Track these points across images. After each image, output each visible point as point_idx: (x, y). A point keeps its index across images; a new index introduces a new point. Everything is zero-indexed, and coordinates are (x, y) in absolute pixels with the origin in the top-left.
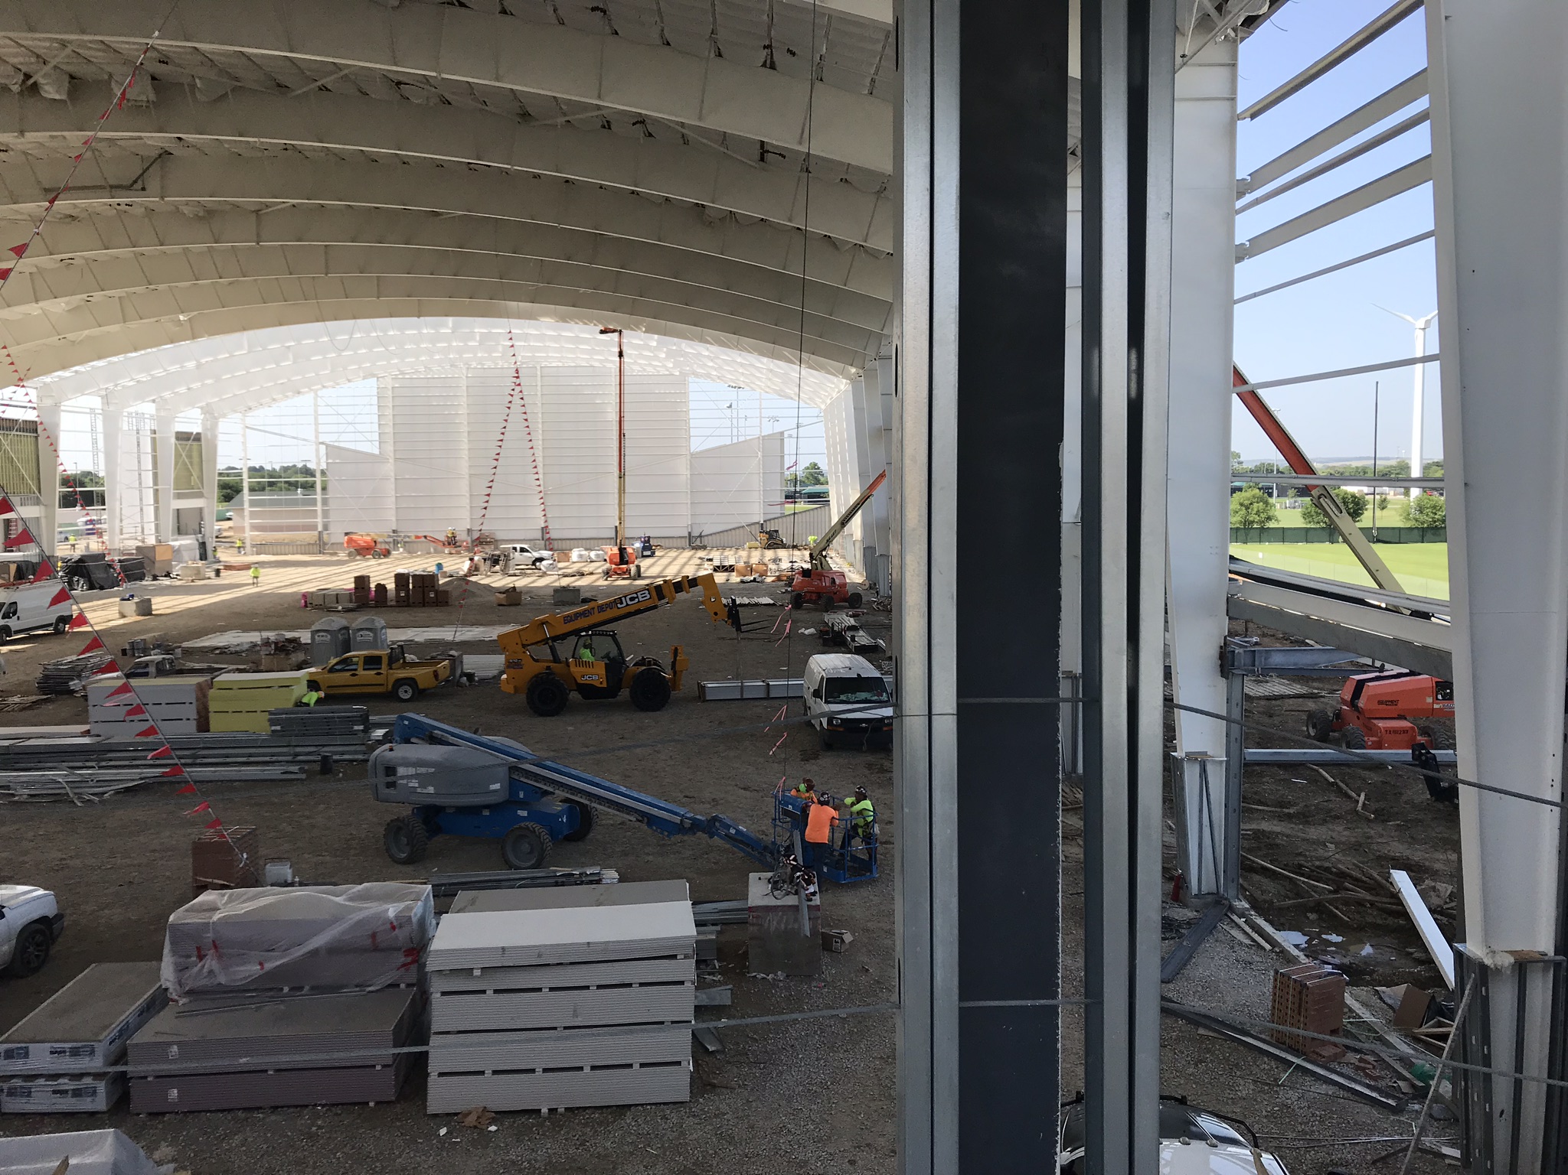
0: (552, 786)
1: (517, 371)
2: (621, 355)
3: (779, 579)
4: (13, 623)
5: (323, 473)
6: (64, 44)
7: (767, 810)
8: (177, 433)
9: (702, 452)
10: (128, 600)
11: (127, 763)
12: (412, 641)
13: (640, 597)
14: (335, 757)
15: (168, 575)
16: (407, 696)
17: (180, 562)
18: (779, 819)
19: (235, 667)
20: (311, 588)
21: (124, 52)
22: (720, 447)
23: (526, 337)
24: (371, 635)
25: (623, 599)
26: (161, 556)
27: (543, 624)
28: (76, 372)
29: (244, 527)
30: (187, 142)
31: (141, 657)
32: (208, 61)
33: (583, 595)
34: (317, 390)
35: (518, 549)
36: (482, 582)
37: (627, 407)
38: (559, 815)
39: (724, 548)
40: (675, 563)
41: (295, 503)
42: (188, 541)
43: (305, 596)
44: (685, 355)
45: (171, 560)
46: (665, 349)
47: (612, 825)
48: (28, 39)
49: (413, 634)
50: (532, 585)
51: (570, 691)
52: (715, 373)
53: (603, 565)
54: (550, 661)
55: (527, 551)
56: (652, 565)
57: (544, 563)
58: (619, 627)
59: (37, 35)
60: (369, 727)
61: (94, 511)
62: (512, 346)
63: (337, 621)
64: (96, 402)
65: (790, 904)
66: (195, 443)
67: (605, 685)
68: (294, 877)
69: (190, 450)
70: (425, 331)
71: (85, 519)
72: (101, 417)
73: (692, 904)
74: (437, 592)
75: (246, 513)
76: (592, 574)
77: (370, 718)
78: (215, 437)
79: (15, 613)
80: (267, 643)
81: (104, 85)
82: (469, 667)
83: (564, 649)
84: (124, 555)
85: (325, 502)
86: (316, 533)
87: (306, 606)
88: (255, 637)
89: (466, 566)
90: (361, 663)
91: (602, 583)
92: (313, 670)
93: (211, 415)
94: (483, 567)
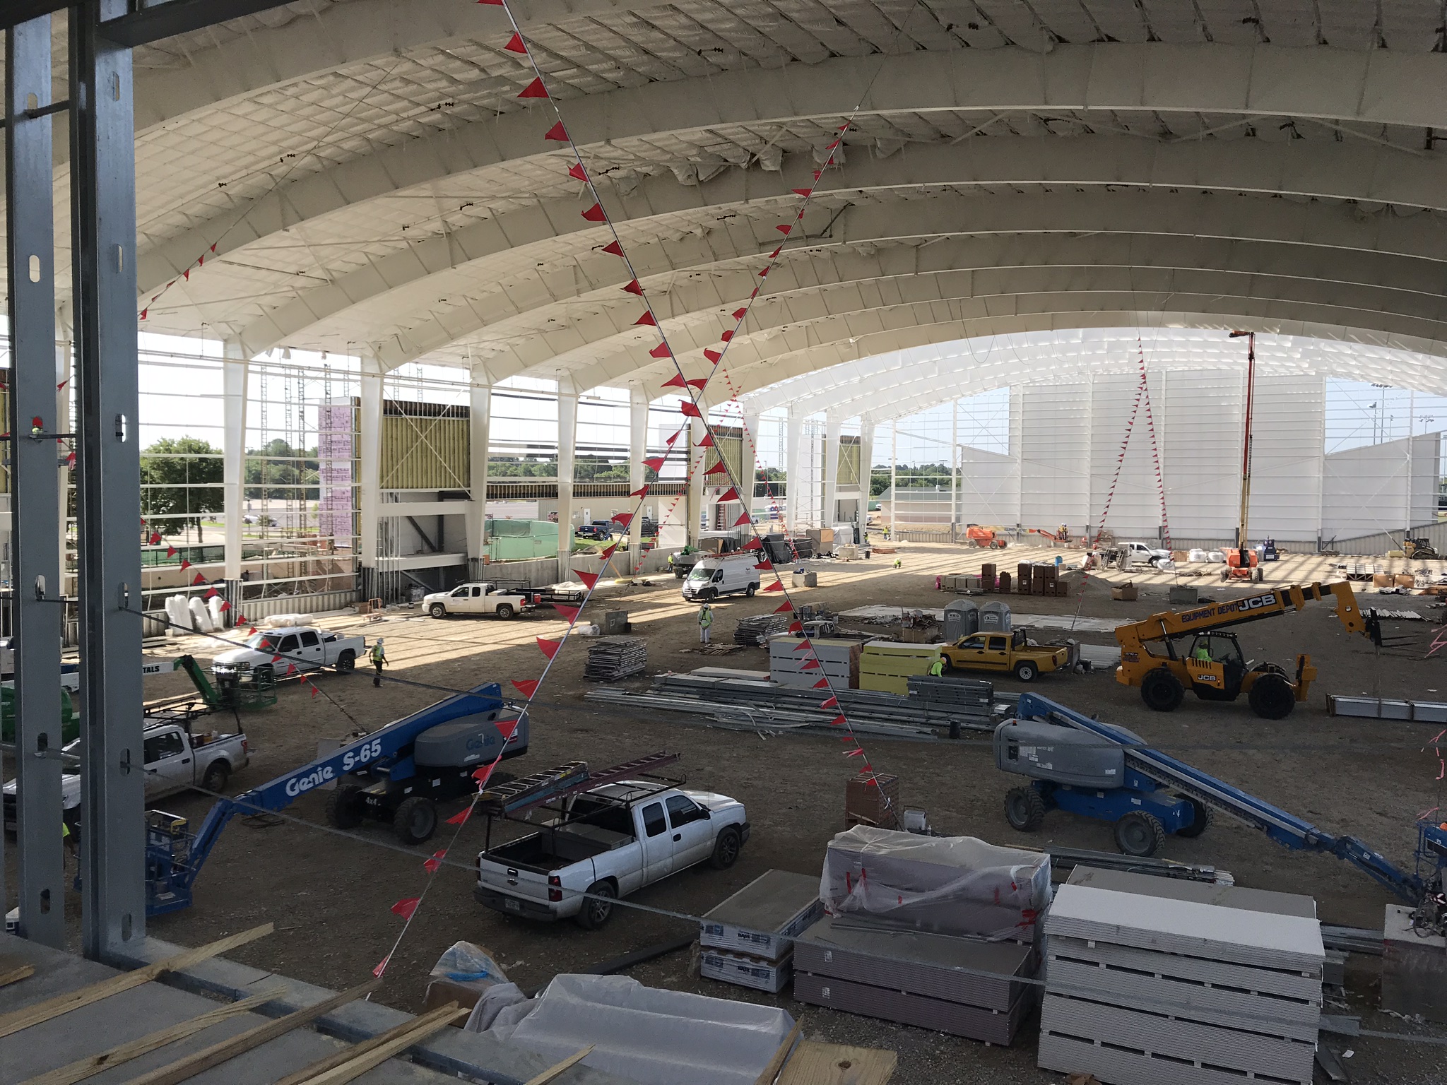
0: (1167, 779)
1: (1144, 376)
2: (1251, 357)
3: (1428, 592)
4: (720, 586)
5: (958, 471)
6: (780, 125)
7: (1408, 840)
8: (842, 437)
9: (1338, 454)
10: (800, 573)
11: (796, 707)
12: (1032, 626)
13: (1264, 601)
14: (962, 724)
15: (829, 554)
16: (1028, 677)
17: (838, 544)
18: (1424, 852)
19: (880, 636)
20: (944, 572)
21: (823, 126)
22: (1360, 449)
23: (1154, 344)
24: (997, 618)
25: (1246, 602)
26: (824, 538)
27: (1161, 620)
28: (772, 388)
29: (890, 517)
30: (866, 193)
31: (808, 621)
32: (889, 123)
33: (1200, 595)
34: (957, 398)
35: (1136, 547)
36: (1099, 576)
37: (1255, 409)
38: (1175, 808)
39: (1360, 555)
40: (1301, 568)
41: (933, 497)
42: (846, 527)
43: (939, 579)
44: (1324, 354)
45: (831, 543)
46: (1301, 350)
47: (1227, 828)
48: (754, 125)
49: (1033, 620)
50: (1149, 582)
51: (1186, 689)
52: (1358, 372)
53: (1221, 567)
54: (1166, 658)
55: (1145, 549)
56: (1276, 569)
57: (1161, 561)
58: (1237, 630)
59: (763, 121)
60: (993, 701)
61: (778, 502)
62: (1141, 353)
63: (968, 603)
64: (783, 412)
65: (1435, 945)
66: (855, 445)
67: (1222, 687)
68: (927, 826)
69: (851, 451)
70: (1057, 343)
71: (770, 506)
72: (786, 424)
73: (1321, 924)
74: (1056, 583)
75: (893, 505)
76: (1209, 574)
77: (994, 693)
78: (870, 440)
79: (721, 578)
80: (907, 617)
81: (808, 154)
82: (1085, 656)
83: (1181, 648)
84: (797, 536)
85: (959, 497)
86: (950, 524)
87: (939, 588)
88: (897, 612)
89: (1084, 560)
90: (987, 643)
91: (1219, 584)
92: (945, 644)
93: (869, 422)
94: (1100, 562)
